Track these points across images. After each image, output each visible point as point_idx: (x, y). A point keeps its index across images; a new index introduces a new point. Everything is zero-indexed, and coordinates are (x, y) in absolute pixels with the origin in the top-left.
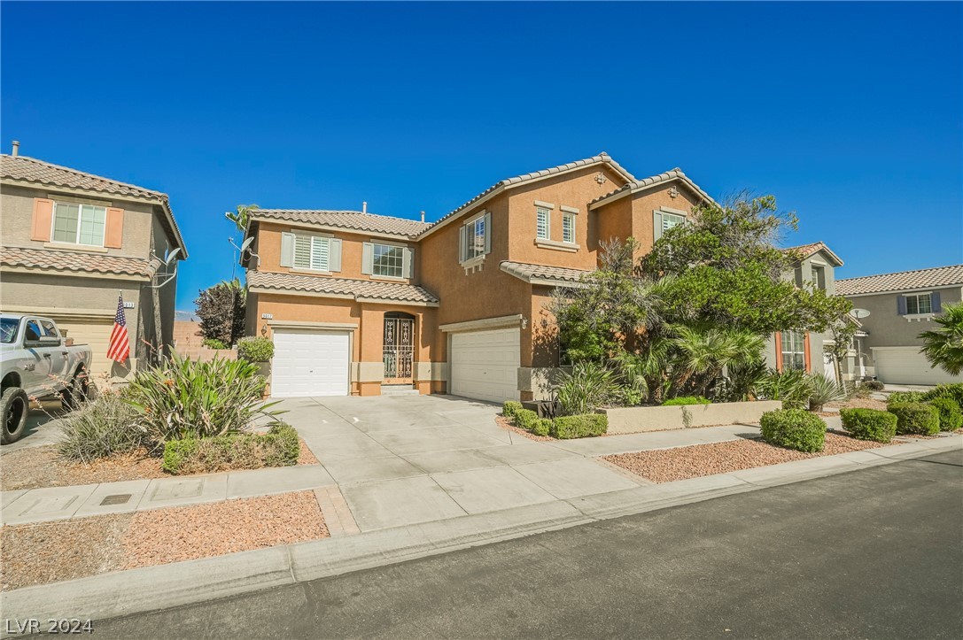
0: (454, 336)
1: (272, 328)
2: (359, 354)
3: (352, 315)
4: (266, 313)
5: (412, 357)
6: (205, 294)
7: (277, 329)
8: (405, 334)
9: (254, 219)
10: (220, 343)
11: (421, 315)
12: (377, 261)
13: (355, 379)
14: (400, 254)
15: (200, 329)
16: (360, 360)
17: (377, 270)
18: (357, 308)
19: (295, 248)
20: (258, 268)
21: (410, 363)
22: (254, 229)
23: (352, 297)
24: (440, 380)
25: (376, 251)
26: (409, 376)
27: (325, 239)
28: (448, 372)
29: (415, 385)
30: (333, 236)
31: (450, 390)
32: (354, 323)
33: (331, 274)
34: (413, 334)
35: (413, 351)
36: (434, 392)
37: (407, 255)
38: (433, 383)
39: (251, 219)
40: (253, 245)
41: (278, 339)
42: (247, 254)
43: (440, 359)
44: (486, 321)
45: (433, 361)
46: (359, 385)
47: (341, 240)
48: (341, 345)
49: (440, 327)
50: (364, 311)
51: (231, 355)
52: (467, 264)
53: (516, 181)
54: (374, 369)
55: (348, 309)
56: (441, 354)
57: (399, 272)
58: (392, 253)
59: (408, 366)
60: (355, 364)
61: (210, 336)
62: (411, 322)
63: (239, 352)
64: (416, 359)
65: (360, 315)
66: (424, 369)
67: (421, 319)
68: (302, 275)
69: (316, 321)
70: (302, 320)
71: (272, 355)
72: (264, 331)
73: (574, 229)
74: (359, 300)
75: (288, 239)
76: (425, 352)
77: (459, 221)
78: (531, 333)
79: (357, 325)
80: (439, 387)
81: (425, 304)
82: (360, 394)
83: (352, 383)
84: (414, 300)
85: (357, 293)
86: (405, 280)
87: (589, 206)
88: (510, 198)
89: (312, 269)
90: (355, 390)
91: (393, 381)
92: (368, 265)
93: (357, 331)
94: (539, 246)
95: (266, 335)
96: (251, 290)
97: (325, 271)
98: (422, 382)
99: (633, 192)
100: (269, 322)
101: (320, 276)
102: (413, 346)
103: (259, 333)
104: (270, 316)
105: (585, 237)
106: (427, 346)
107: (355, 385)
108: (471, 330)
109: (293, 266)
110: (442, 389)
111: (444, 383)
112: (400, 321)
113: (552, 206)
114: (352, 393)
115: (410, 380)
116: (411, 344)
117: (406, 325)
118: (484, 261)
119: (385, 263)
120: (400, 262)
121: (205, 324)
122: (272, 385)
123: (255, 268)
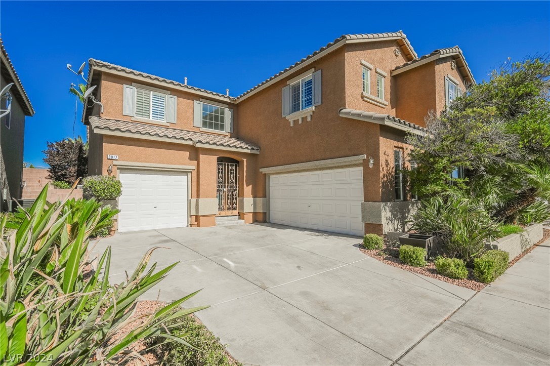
0: (272, 177)
1: (118, 169)
2: (197, 192)
3: (190, 159)
4: (111, 154)
5: (237, 194)
6: (52, 145)
7: (123, 169)
8: (232, 175)
9: (96, 68)
10: (66, 184)
11: (245, 160)
12: (205, 117)
13: (193, 213)
14: (222, 113)
15: (49, 173)
16: (198, 197)
17: (205, 124)
18: (195, 152)
19: (136, 100)
20: (101, 115)
21: (236, 199)
22: (96, 79)
23: (190, 143)
24: (262, 211)
25: (205, 109)
26: (235, 209)
27: (163, 95)
28: (267, 205)
29: (241, 216)
30: (169, 92)
31: (269, 219)
32: (192, 166)
33: (168, 125)
34: (238, 175)
35: (238, 189)
36: (255, 221)
37: (228, 114)
38: (255, 214)
39: (93, 67)
40: (96, 93)
41: (124, 179)
42: (90, 101)
43: (262, 195)
44: (317, 163)
45: (254, 197)
46: (197, 218)
47: (176, 97)
48: (181, 183)
49: (261, 170)
50: (200, 155)
51: (76, 194)
52: (292, 118)
53: (353, 38)
54: (210, 204)
55: (187, 154)
56: (261, 191)
57: (222, 127)
58: (216, 111)
59: (235, 201)
60: (194, 201)
61: (58, 179)
62: (236, 165)
63: (85, 190)
64: (241, 194)
65: (197, 159)
66: (248, 203)
67: (245, 164)
68: (143, 123)
69: (160, 163)
70: (146, 162)
71: (119, 193)
72: (109, 171)
73: (383, 89)
74: (198, 145)
75: (130, 92)
76: (248, 190)
77: (283, 82)
78: (379, 171)
79: (195, 167)
80: (261, 218)
81: (249, 151)
82: (198, 225)
83: (191, 216)
84: (235, 146)
85: (196, 139)
86: (227, 134)
87: (391, 72)
88: (346, 54)
89: (151, 119)
90: (194, 222)
91: (223, 213)
92: (198, 120)
93: (195, 173)
94: (365, 99)
95: (112, 175)
96: (96, 131)
97: (163, 122)
98: (247, 213)
99: (441, 56)
100: (115, 163)
101: (160, 126)
102: (238, 185)
103: (105, 173)
104: (115, 157)
105: (389, 96)
106: (249, 185)
107: (194, 218)
108: (294, 172)
109: (135, 115)
110: (262, 218)
111: (265, 214)
112: (228, 165)
113: (371, 66)
114: (191, 225)
115: (236, 212)
116: (236, 184)
117: (233, 168)
118: (314, 112)
119: (211, 119)
120: (222, 120)
121: (54, 169)
122: (119, 220)
123: (98, 114)
